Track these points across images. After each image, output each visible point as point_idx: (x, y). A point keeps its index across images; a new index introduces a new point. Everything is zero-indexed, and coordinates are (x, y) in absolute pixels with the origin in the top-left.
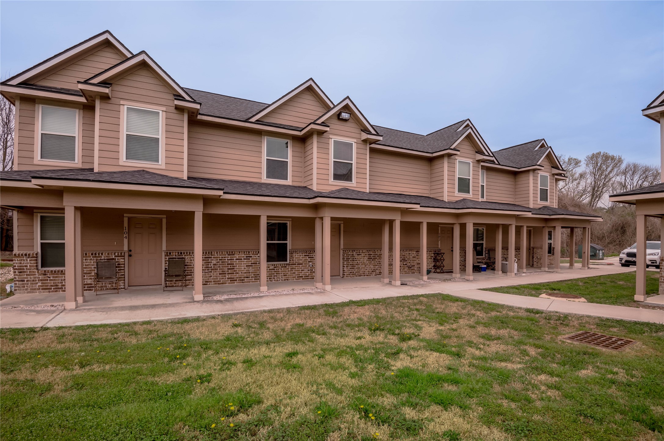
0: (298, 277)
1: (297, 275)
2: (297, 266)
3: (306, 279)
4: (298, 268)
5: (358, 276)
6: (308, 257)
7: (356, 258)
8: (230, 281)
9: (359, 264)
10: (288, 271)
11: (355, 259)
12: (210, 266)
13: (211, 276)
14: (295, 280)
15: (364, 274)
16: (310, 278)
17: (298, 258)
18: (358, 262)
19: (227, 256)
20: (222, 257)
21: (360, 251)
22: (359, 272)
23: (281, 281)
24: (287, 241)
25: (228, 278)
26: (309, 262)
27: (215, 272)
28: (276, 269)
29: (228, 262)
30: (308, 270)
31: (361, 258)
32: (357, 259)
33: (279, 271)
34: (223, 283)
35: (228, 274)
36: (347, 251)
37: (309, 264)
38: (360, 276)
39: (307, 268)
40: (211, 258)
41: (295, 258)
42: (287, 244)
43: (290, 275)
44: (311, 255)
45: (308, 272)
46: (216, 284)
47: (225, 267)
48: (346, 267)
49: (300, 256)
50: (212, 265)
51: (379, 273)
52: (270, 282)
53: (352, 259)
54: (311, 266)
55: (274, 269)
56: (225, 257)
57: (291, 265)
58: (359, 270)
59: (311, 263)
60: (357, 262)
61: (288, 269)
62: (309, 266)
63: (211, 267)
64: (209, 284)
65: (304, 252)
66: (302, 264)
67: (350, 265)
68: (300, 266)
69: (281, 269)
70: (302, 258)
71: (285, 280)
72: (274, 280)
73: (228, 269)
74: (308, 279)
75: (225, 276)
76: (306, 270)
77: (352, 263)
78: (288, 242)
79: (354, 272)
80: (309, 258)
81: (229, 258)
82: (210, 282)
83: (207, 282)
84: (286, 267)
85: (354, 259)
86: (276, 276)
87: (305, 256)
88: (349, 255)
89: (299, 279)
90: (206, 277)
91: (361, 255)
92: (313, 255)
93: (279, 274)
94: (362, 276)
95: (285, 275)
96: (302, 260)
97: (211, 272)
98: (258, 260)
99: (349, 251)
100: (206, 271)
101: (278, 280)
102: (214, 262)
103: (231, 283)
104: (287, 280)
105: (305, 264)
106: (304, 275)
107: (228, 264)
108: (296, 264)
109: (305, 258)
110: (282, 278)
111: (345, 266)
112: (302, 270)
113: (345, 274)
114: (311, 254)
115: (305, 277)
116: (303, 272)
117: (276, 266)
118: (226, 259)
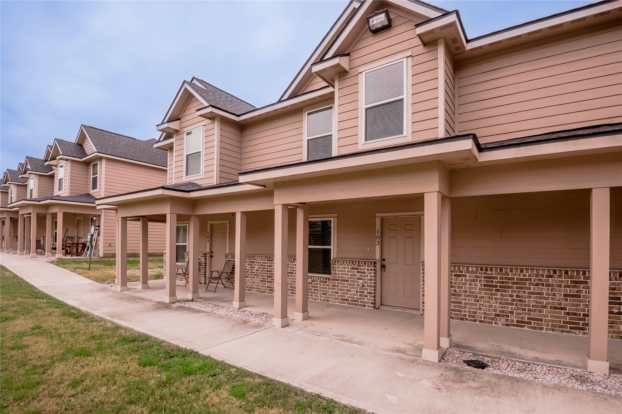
0: (341, 299)
1: (341, 296)
2: (340, 284)
3: (354, 304)
4: (342, 287)
5: (458, 318)
6: (356, 271)
8: (270, 290)
9: (459, 295)
10: (329, 288)
12: (253, 271)
13: (254, 282)
14: (337, 303)
15: (474, 317)
16: (360, 305)
17: (342, 271)
18: (457, 289)
19: (267, 262)
20: (263, 263)
21: (459, 269)
22: (459, 311)
23: (319, 301)
24: (331, 245)
25: (267, 287)
26: (358, 279)
27: (258, 278)
28: (314, 284)
29: (268, 269)
30: (357, 292)
31: (466, 284)
32: (455, 283)
33: (317, 287)
34: (263, 292)
35: (268, 282)
37: (358, 282)
38: (462, 319)
39: (355, 288)
40: (254, 262)
41: (338, 271)
42: (330, 249)
43: (332, 295)
44: (362, 268)
45: (357, 295)
46: (257, 291)
47: (265, 273)
49: (345, 268)
50: (255, 270)
51: (517, 322)
54: (361, 286)
55: (312, 283)
56: (265, 263)
57: (332, 280)
58: (459, 307)
59: (361, 281)
60: (455, 291)
61: (329, 285)
62: (358, 285)
63: (254, 273)
64: (253, 291)
65: (350, 263)
66: (347, 281)
68: (344, 284)
69: (320, 285)
70: (348, 271)
71: (324, 300)
72: (312, 298)
73: (268, 276)
74: (356, 305)
75: (265, 284)
76: (354, 291)
78: (331, 247)
80: (358, 272)
81: (268, 265)
82: (254, 288)
83: (251, 288)
84: (326, 282)
86: (314, 293)
87: (353, 269)
89: (343, 303)
90: (251, 283)
91: (465, 276)
92: (364, 269)
93: (317, 290)
94: (467, 319)
95: (324, 294)
96: (348, 275)
97: (254, 278)
98: (295, 269)
100: (251, 276)
101: (315, 299)
102: (257, 267)
103: (270, 293)
104: (328, 301)
105: (352, 281)
106: (350, 297)
107: (268, 271)
108: (338, 280)
109: (351, 272)
110: (321, 296)
112: (347, 290)
114: (362, 266)
115: (352, 301)
116: (349, 293)
117: (314, 279)
118: (266, 265)
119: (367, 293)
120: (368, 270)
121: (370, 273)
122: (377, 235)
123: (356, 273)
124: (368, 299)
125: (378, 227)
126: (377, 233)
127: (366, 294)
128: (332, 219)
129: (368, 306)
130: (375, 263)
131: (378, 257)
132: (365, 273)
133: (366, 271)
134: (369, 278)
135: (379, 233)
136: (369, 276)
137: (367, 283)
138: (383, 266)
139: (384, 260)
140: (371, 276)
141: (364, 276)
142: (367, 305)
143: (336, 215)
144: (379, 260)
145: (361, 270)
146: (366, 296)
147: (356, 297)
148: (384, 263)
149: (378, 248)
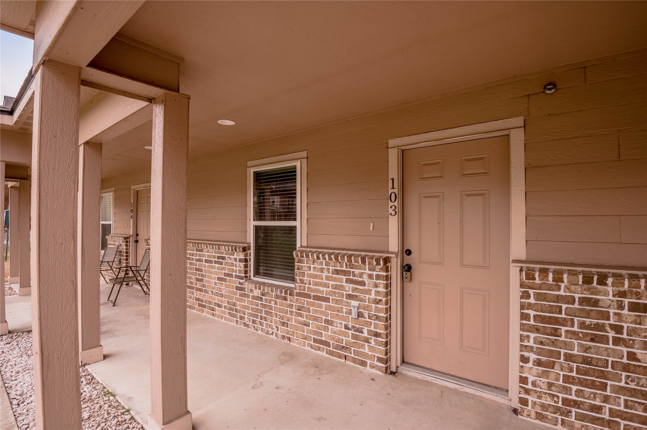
0: (315, 341)
1: (315, 333)
2: (313, 305)
3: (340, 356)
4: (316, 311)
6: (344, 278)
7: (618, 329)
8: (199, 305)
10: (291, 313)
11: (611, 334)
14: (307, 348)
16: (354, 361)
17: (316, 277)
19: (195, 252)
23: (274, 337)
24: (295, 219)
25: (197, 299)
26: (350, 297)
28: (266, 300)
29: (197, 266)
30: (346, 327)
33: (271, 308)
35: (197, 289)
36: (544, 272)
37: (348, 304)
39: (342, 318)
41: (309, 276)
42: (294, 229)
43: (297, 328)
44: (357, 271)
45: (346, 335)
47: (194, 274)
48: (539, 363)
49: (322, 270)
52: (253, 330)
53: (582, 325)
54: (354, 315)
57: (299, 294)
59: (355, 303)
61: (291, 306)
62: (350, 313)
65: (330, 259)
66: (326, 300)
67: (569, 358)
68: (320, 306)
69: (276, 303)
70: (327, 278)
71: (283, 337)
73: (197, 280)
74: (345, 357)
75: (194, 293)
76: (338, 326)
77: (587, 349)
78: (297, 224)
79: (598, 409)
80: (349, 281)
81: (197, 258)
84: (285, 299)
85: (601, 328)
87: (337, 272)
88: (558, 298)
89: (319, 349)
92: (361, 275)
93: (271, 314)
95: (283, 324)
96: (326, 286)
99: (558, 279)
101: (267, 333)
104: (289, 339)
105: (337, 302)
106: (332, 338)
108: (308, 296)
109: (335, 280)
110: (277, 328)
111: (533, 356)
112: (327, 321)
113: (530, 399)
114: (357, 268)
115: (337, 347)
116: (330, 327)
117: (264, 290)
118: (194, 257)
119: (369, 332)
120: (370, 276)
121: (376, 286)
122: (390, 191)
123: (344, 284)
124: (371, 349)
125: (393, 172)
126: (390, 186)
127: (366, 334)
128: (298, 164)
129: (373, 367)
130: (387, 260)
131: (394, 245)
132: (363, 284)
133: (365, 279)
134: (373, 296)
135: (396, 185)
136: (373, 293)
137: (367, 308)
138: (407, 268)
139: (409, 252)
140: (377, 293)
141: (362, 291)
142: (369, 362)
143: (304, 154)
144: (397, 254)
145: (354, 275)
146: (367, 340)
147: (344, 338)
148: (408, 260)
149: (394, 223)
